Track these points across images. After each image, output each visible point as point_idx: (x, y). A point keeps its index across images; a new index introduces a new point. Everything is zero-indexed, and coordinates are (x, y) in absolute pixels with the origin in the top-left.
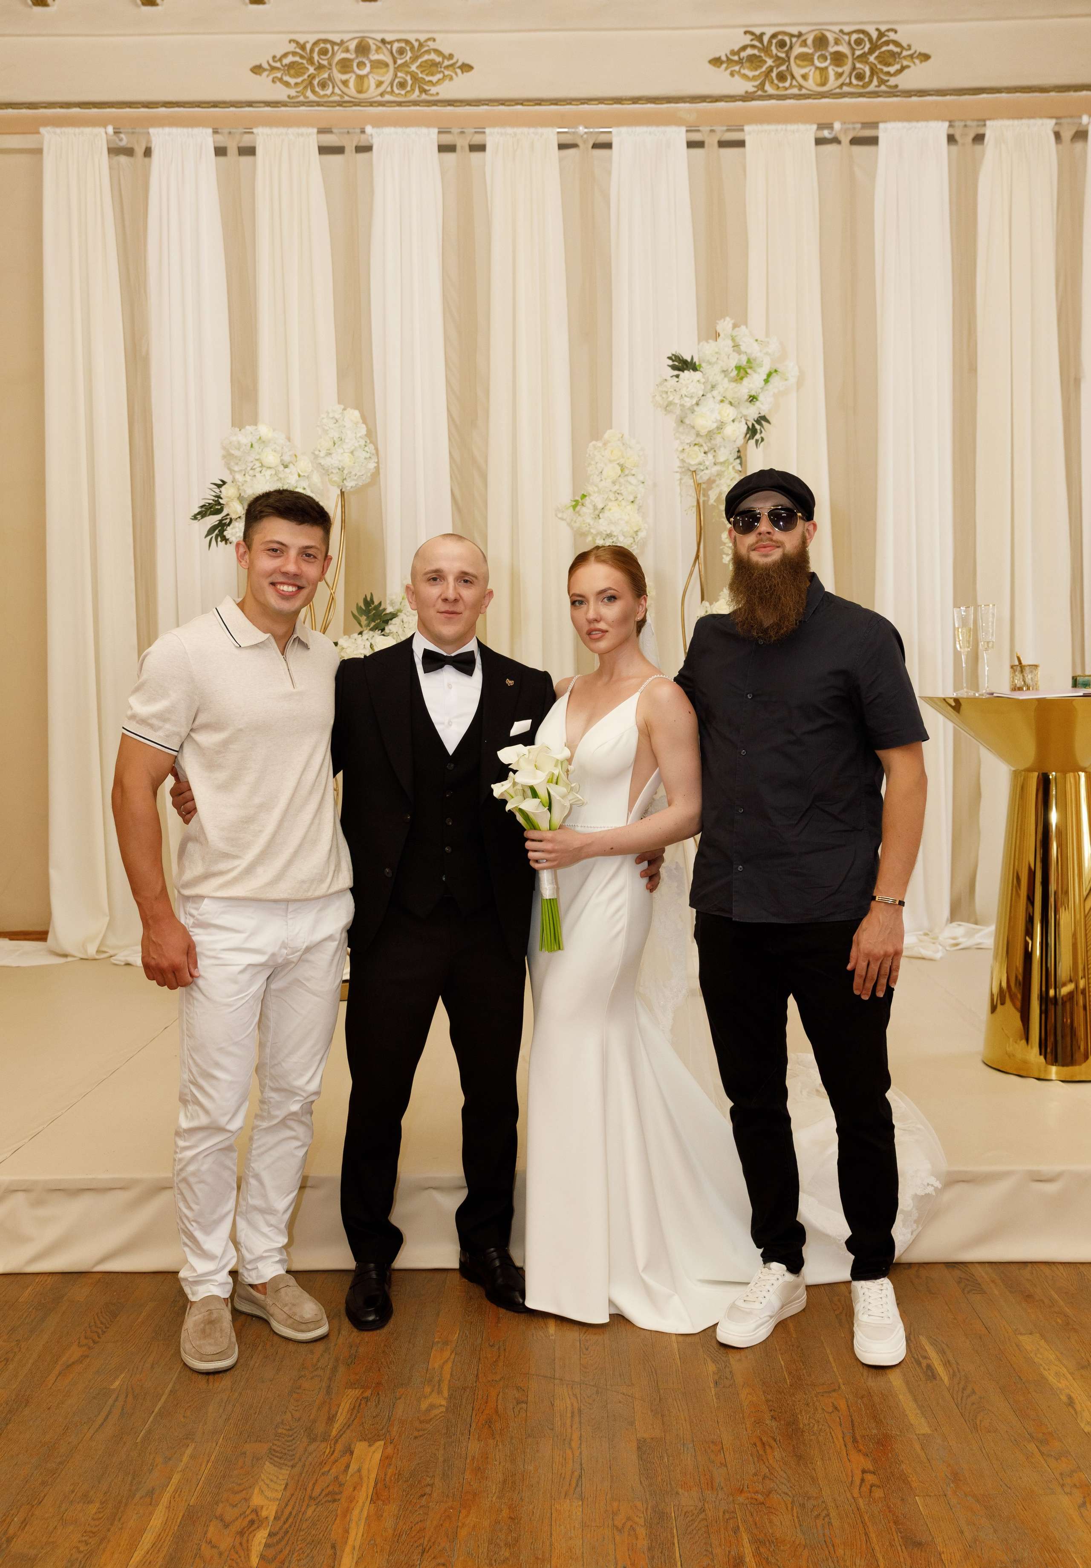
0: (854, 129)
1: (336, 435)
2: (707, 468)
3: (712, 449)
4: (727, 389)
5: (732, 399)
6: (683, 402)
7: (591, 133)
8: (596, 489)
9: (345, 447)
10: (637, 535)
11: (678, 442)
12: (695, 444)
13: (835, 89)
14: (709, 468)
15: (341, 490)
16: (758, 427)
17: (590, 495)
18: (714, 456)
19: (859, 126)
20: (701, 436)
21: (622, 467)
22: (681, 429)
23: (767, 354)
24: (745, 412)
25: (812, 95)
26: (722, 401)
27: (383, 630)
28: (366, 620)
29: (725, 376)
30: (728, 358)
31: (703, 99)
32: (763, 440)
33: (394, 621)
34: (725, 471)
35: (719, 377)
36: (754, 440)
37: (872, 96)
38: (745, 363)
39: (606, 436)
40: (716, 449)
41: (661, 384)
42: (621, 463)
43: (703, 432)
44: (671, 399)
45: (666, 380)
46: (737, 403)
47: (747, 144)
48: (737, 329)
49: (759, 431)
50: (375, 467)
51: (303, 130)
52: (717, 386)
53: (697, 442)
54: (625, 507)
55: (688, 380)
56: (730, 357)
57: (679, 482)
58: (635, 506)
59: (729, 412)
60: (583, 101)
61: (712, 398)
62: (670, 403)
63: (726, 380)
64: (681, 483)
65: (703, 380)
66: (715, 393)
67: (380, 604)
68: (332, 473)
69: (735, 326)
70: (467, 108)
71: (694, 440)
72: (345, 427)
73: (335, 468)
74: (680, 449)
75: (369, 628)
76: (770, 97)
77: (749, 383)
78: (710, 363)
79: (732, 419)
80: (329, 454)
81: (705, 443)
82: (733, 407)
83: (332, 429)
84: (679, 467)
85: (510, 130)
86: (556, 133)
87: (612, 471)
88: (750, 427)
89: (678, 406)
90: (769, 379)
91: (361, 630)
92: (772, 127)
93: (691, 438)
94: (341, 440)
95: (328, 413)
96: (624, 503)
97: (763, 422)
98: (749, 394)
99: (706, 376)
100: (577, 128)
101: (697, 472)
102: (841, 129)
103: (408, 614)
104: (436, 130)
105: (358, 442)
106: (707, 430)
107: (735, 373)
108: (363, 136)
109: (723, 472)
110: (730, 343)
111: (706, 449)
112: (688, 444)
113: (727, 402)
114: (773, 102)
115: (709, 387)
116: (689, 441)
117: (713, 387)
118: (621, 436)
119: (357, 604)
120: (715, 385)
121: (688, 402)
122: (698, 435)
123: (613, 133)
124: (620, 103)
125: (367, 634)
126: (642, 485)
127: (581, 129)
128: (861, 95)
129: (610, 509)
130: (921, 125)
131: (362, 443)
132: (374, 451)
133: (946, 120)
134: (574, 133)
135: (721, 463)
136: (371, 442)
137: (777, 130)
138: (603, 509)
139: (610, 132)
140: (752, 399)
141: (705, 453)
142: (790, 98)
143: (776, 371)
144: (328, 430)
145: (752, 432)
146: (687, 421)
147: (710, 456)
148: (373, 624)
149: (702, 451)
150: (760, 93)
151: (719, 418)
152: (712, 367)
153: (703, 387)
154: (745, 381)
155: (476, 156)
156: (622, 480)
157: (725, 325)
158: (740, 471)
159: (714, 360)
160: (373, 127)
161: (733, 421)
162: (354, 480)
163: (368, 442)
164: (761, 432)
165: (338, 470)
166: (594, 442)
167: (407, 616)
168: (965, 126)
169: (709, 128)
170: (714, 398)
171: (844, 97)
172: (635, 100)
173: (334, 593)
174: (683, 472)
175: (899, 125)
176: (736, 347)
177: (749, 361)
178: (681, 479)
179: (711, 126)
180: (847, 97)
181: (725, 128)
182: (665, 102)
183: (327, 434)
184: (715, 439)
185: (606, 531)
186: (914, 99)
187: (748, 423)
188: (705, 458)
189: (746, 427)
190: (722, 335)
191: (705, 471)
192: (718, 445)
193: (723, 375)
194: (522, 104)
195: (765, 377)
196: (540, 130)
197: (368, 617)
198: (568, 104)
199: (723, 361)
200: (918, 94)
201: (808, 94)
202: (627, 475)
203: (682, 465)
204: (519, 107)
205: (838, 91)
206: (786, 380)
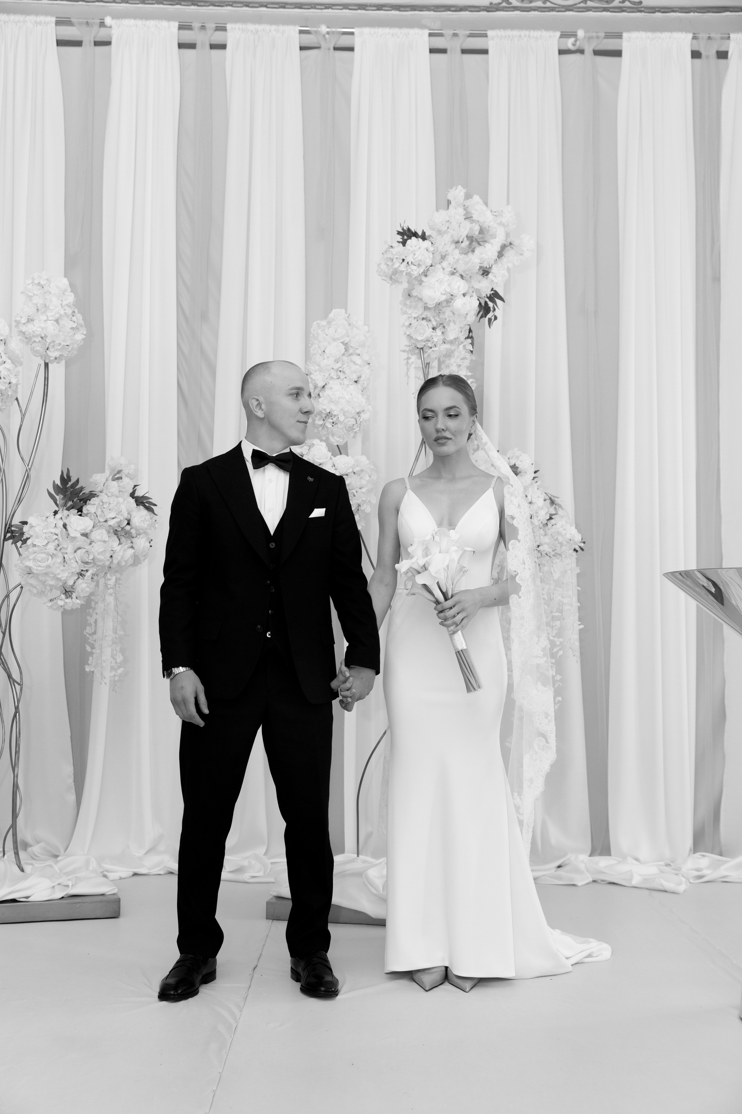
0: (598, 37)
1: (39, 301)
2: (435, 346)
3: (442, 324)
4: (458, 260)
5: (464, 272)
6: (409, 270)
7: (333, 32)
8: (317, 368)
9: (49, 314)
10: (359, 416)
11: (406, 316)
12: (423, 319)
13: (579, 3)
14: (438, 345)
15: (45, 361)
16: (491, 304)
17: (311, 374)
18: (442, 333)
19: (602, 35)
20: (429, 309)
21: (346, 344)
22: (408, 302)
23: (501, 224)
24: (477, 286)
25: (555, 8)
26: (453, 274)
27: (80, 510)
28: (62, 499)
29: (456, 248)
30: (459, 227)
31: (448, 8)
32: (496, 318)
33: (93, 500)
34: (455, 350)
35: (450, 248)
36: (487, 319)
37: (617, 10)
38: (477, 233)
39: (331, 315)
40: (445, 325)
41: (386, 252)
42: (346, 342)
43: (431, 304)
44: (396, 265)
45: (392, 247)
46: (468, 276)
47: (490, 52)
48: (470, 200)
49: (492, 309)
50: (83, 339)
51: (42, 18)
52: (447, 257)
53: (425, 317)
54: (348, 386)
55: (415, 246)
56: (461, 225)
57: (406, 361)
58: (359, 386)
59: (459, 286)
60: (328, 6)
61: (442, 270)
62: (396, 272)
63: (457, 251)
64: (408, 362)
65: (431, 249)
66: (445, 264)
67: (78, 481)
68: (35, 342)
69: (468, 196)
70: (211, 7)
71: (421, 315)
72: (50, 293)
73: (37, 336)
74: (407, 323)
75: (65, 508)
76: (516, 8)
77: (482, 254)
78: (440, 232)
79: (463, 292)
80: (30, 320)
81: (434, 317)
82: (464, 281)
83: (37, 295)
84: (406, 346)
85: (251, 27)
86: (298, 31)
87: (335, 349)
88: (483, 304)
89: (404, 274)
90: (503, 253)
91: (57, 509)
92: (515, 33)
93: (418, 312)
94: (45, 306)
95: (33, 279)
96: (346, 382)
97: (498, 301)
98: (481, 265)
99: (435, 246)
100: (319, 27)
101: (424, 349)
102: (585, 37)
103: (109, 494)
104: (176, 24)
105: (65, 310)
106: (435, 302)
107: (466, 243)
108: (103, 29)
109: (453, 352)
110: (461, 211)
111: (435, 324)
112: (415, 318)
113: (458, 274)
114: (517, 13)
115: (438, 257)
116: (416, 315)
117: (443, 257)
118: (347, 315)
119: (54, 481)
120: (445, 256)
121: (416, 271)
122: (426, 308)
123: (355, 33)
124: (365, 9)
125: (63, 513)
126: (367, 366)
127: (324, 29)
128: (605, 10)
129: (331, 388)
130: (666, 35)
131: (69, 311)
132: (82, 322)
133: (690, 32)
134: (316, 32)
135: (451, 342)
136: (79, 312)
137: (520, 36)
138: (323, 387)
139: (352, 33)
140: (485, 272)
141: (433, 329)
142: (535, 10)
143: (511, 244)
144: (32, 296)
145: (484, 310)
146: (414, 293)
147: (439, 332)
148: (70, 503)
149: (431, 326)
150: (504, 4)
151: (448, 290)
152: (442, 237)
153: (431, 256)
154: (478, 250)
155: (216, 53)
156: (345, 358)
157: (457, 194)
158: (472, 352)
159: (444, 229)
160: (113, 18)
161: (464, 295)
162: (57, 350)
163: (76, 311)
164: (494, 310)
165: (40, 339)
166: (318, 322)
167: (108, 497)
168: (709, 38)
169: (451, 32)
170: (444, 269)
171: (588, 11)
172: (379, 7)
173: (30, 469)
174: (410, 350)
175: (642, 35)
176: (468, 217)
177: (481, 231)
178: (408, 358)
179: (455, 30)
180: (591, 10)
181: (468, 32)
182: (409, 9)
183: (31, 300)
184: (444, 313)
185: (325, 410)
186: (658, 14)
187: (480, 299)
188: (433, 334)
189: (478, 302)
190: (453, 203)
191: (433, 349)
192: (447, 320)
193: (453, 246)
194: (266, 6)
195: (499, 249)
196: (282, 28)
197: (65, 496)
198: (312, 8)
199: (454, 230)
200: (662, 10)
201: (552, 7)
202: (351, 355)
203: (408, 344)
204: (264, 9)
205: (582, 5)
206: (522, 255)
